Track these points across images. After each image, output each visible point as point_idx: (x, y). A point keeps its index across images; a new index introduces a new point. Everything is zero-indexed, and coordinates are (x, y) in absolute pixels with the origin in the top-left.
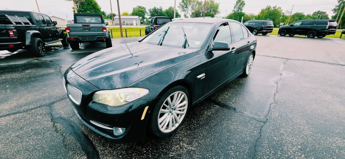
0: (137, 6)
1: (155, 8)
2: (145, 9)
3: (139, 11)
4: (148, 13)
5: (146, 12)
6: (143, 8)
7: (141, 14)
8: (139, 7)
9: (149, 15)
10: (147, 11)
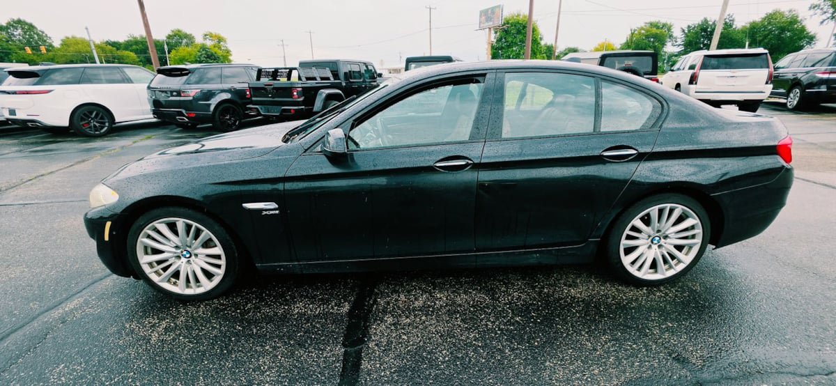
0: (646, 23)
1: (706, 21)
2: (669, 30)
3: (647, 37)
4: (678, 40)
5: (671, 36)
6: (664, 25)
7: (653, 42)
8: (651, 24)
9: (679, 45)
10: (674, 35)
